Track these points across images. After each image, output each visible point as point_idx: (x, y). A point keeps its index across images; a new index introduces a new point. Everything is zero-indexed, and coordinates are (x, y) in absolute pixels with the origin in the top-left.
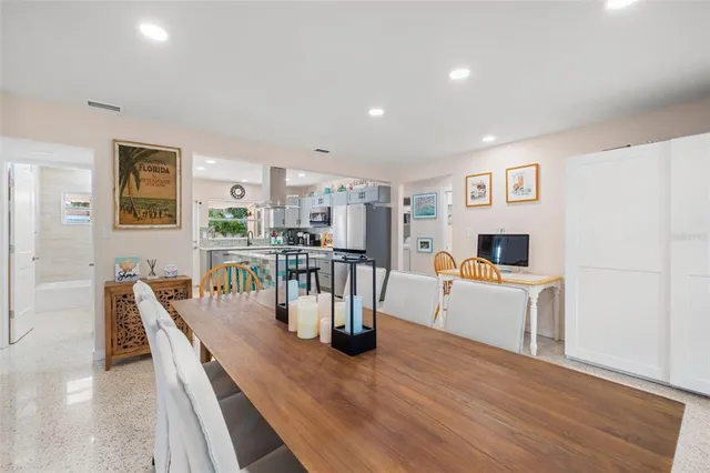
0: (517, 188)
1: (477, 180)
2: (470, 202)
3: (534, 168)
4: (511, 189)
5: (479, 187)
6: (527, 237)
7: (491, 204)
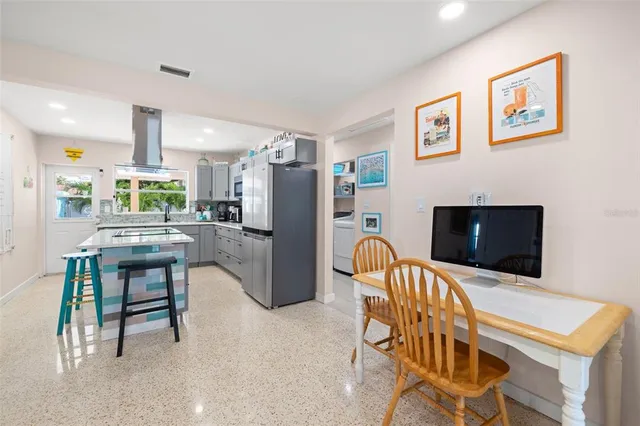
0: (511, 113)
1: (435, 111)
2: (424, 151)
3: (554, 62)
4: (499, 116)
5: (438, 122)
6: (538, 211)
7: (458, 151)
